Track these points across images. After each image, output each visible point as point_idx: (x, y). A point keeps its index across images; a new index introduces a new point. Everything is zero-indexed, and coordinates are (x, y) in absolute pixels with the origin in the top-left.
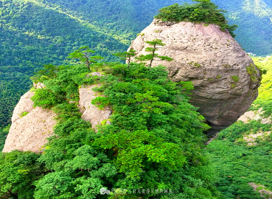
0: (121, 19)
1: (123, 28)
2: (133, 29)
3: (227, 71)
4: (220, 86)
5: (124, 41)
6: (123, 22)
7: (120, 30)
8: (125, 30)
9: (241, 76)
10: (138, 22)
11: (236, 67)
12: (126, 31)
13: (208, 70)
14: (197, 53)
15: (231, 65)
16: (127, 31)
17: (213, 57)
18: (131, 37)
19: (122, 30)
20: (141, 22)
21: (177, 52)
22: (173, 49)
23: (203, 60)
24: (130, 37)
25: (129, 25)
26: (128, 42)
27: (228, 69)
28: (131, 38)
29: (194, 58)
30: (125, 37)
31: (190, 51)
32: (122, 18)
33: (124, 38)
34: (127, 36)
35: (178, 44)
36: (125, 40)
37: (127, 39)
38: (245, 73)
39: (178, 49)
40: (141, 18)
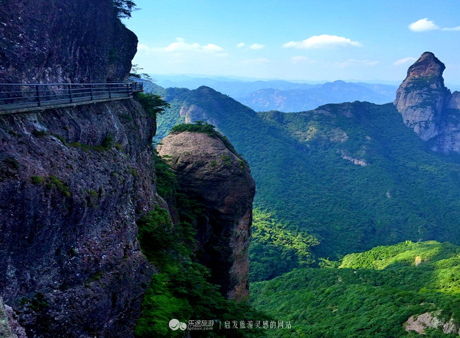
0: (260, 194)
1: (261, 206)
2: (275, 207)
3: (208, 157)
4: (206, 168)
5: (262, 223)
6: (262, 199)
7: (257, 208)
8: (264, 209)
9: (218, 161)
10: (285, 199)
11: (213, 155)
12: (266, 209)
13: (195, 156)
14: (189, 147)
15: (209, 153)
16: (268, 210)
17: (197, 148)
18: (273, 218)
19: (260, 208)
20: (289, 199)
21: (178, 147)
22: (176, 145)
23: (191, 150)
24: (270, 217)
25: (271, 203)
26: (268, 224)
27: (208, 156)
28: (273, 220)
29: (187, 150)
30: (263, 217)
31: (184, 146)
32: (262, 192)
33: (261, 219)
34: (266, 217)
35: (178, 142)
36: (264, 222)
37: (266, 220)
38: (220, 159)
39: (178, 145)
40: (289, 194)
